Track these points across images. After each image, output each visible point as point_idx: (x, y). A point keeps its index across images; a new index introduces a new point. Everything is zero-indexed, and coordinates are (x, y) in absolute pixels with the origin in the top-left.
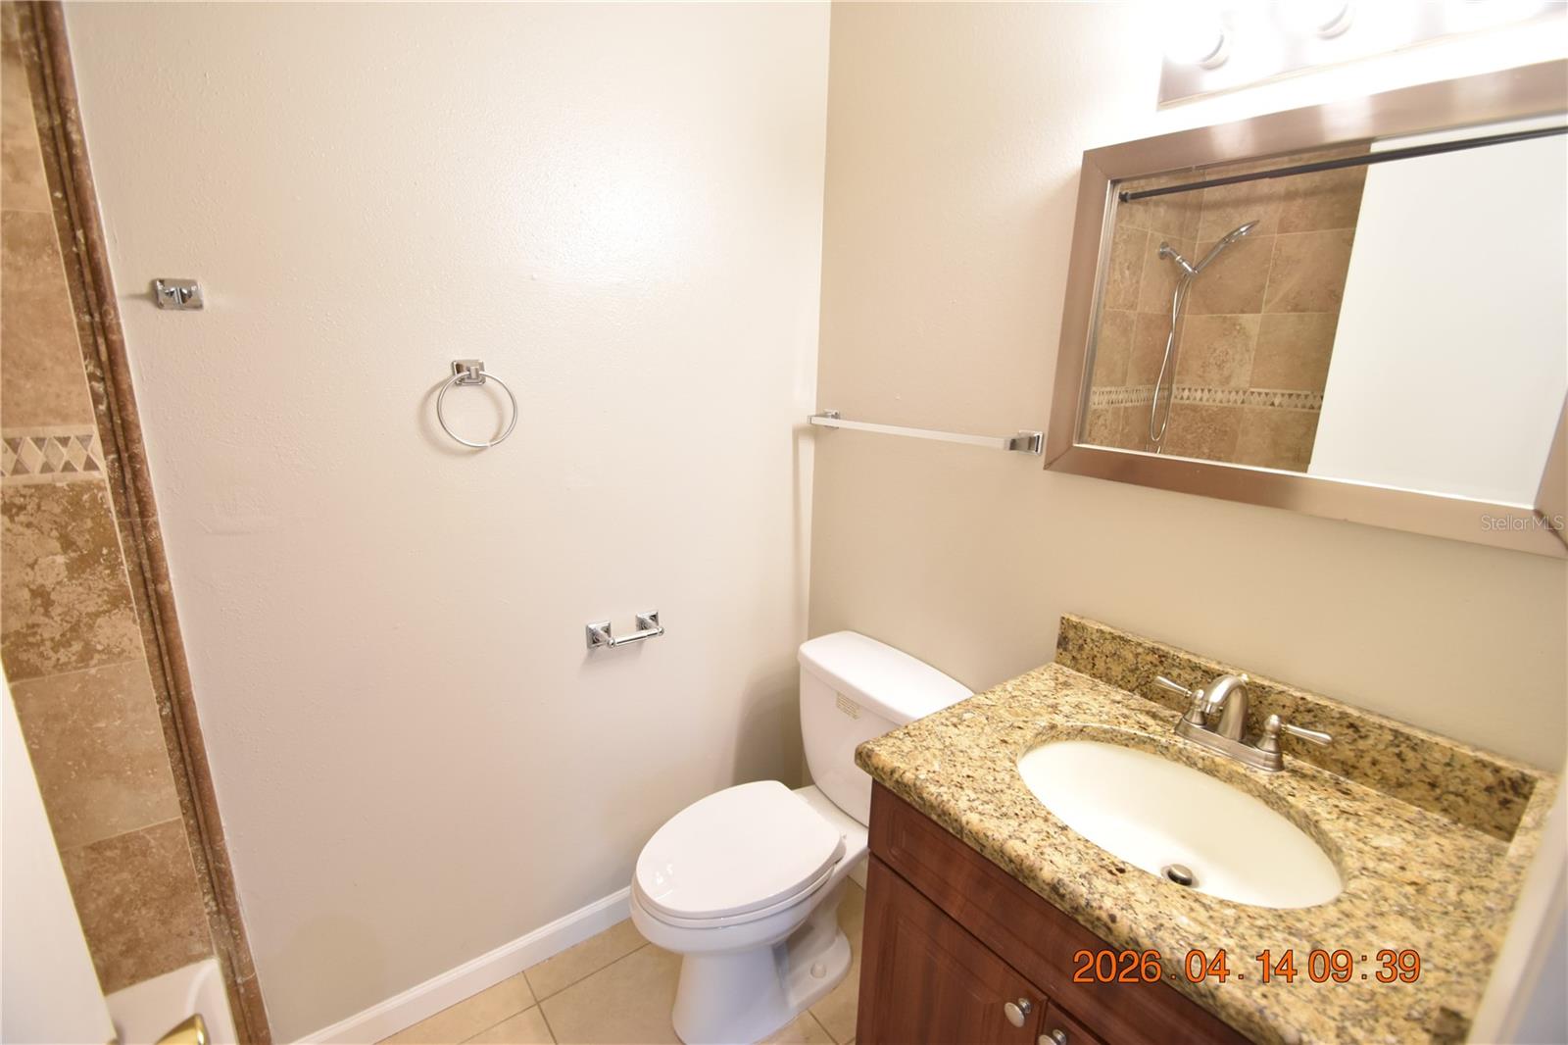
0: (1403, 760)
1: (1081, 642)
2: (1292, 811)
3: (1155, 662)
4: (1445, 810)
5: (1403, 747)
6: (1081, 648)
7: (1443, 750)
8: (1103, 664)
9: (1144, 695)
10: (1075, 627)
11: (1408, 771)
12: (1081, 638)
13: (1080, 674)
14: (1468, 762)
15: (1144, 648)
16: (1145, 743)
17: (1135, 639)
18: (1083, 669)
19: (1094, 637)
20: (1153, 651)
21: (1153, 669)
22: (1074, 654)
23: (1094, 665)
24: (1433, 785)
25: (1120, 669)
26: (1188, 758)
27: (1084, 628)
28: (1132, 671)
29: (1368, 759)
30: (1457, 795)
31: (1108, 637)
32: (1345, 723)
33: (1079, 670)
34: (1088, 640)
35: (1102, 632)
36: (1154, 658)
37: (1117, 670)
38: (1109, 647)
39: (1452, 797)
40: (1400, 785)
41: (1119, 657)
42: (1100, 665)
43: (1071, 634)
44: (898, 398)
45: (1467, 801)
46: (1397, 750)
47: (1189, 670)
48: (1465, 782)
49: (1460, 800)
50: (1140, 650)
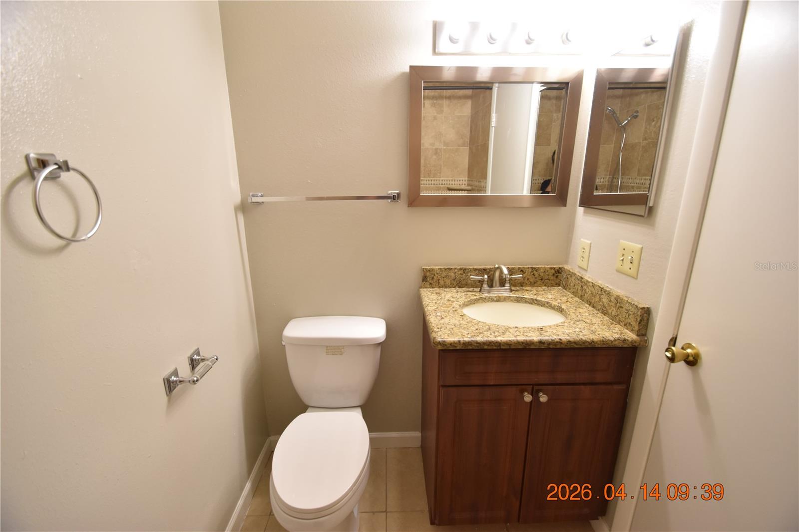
0: (534, 275)
1: (432, 276)
2: (527, 300)
3: (462, 273)
4: (545, 285)
5: (534, 272)
6: (433, 278)
7: (543, 268)
8: (442, 281)
9: (460, 287)
10: (429, 271)
11: (536, 278)
12: (432, 274)
13: (434, 289)
14: (549, 269)
15: (458, 269)
16: (479, 300)
17: (453, 267)
18: (434, 286)
19: (438, 272)
20: (461, 269)
21: (462, 276)
22: (430, 282)
23: (439, 283)
24: (542, 279)
25: (449, 281)
26: (491, 299)
27: (433, 270)
28: (454, 280)
29: (526, 279)
30: (547, 279)
31: (443, 270)
32: (520, 270)
33: (433, 288)
34: (436, 274)
35: (441, 269)
36: (461, 272)
37: (448, 282)
38: (444, 274)
39: (546, 281)
40: (535, 283)
41: (449, 276)
42: (442, 282)
43: (428, 274)
44: (309, 182)
45: (549, 280)
46: (533, 273)
47: (474, 271)
48: (548, 275)
49: (548, 281)
50: (456, 270)
